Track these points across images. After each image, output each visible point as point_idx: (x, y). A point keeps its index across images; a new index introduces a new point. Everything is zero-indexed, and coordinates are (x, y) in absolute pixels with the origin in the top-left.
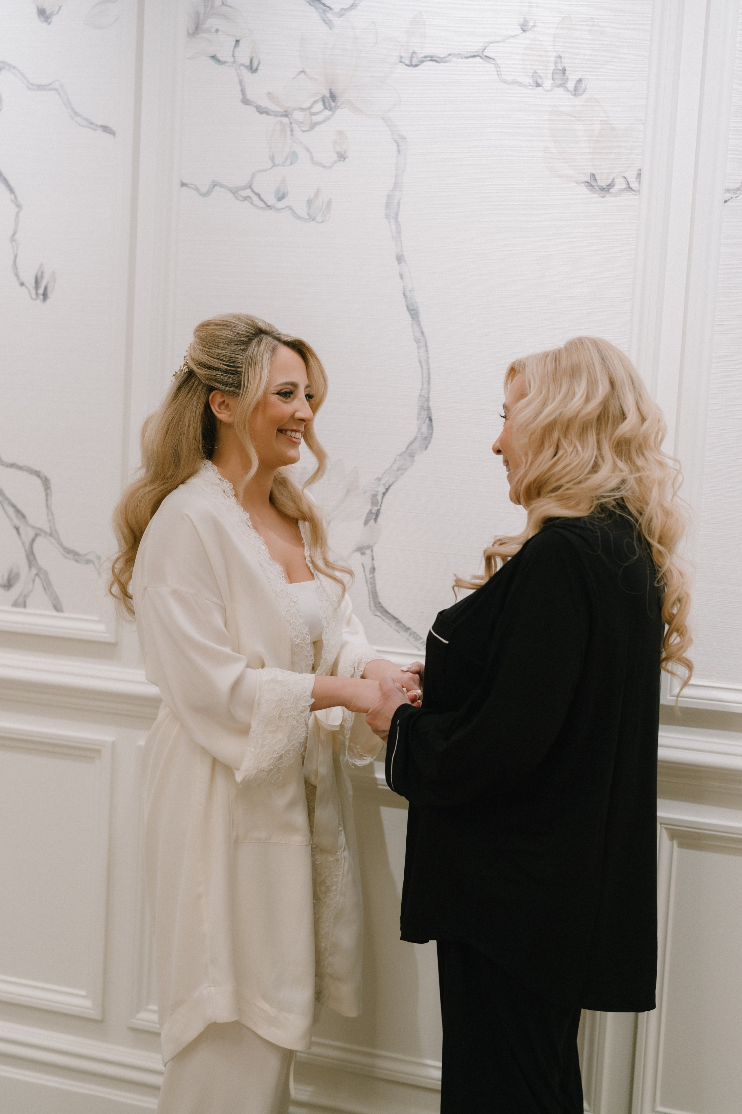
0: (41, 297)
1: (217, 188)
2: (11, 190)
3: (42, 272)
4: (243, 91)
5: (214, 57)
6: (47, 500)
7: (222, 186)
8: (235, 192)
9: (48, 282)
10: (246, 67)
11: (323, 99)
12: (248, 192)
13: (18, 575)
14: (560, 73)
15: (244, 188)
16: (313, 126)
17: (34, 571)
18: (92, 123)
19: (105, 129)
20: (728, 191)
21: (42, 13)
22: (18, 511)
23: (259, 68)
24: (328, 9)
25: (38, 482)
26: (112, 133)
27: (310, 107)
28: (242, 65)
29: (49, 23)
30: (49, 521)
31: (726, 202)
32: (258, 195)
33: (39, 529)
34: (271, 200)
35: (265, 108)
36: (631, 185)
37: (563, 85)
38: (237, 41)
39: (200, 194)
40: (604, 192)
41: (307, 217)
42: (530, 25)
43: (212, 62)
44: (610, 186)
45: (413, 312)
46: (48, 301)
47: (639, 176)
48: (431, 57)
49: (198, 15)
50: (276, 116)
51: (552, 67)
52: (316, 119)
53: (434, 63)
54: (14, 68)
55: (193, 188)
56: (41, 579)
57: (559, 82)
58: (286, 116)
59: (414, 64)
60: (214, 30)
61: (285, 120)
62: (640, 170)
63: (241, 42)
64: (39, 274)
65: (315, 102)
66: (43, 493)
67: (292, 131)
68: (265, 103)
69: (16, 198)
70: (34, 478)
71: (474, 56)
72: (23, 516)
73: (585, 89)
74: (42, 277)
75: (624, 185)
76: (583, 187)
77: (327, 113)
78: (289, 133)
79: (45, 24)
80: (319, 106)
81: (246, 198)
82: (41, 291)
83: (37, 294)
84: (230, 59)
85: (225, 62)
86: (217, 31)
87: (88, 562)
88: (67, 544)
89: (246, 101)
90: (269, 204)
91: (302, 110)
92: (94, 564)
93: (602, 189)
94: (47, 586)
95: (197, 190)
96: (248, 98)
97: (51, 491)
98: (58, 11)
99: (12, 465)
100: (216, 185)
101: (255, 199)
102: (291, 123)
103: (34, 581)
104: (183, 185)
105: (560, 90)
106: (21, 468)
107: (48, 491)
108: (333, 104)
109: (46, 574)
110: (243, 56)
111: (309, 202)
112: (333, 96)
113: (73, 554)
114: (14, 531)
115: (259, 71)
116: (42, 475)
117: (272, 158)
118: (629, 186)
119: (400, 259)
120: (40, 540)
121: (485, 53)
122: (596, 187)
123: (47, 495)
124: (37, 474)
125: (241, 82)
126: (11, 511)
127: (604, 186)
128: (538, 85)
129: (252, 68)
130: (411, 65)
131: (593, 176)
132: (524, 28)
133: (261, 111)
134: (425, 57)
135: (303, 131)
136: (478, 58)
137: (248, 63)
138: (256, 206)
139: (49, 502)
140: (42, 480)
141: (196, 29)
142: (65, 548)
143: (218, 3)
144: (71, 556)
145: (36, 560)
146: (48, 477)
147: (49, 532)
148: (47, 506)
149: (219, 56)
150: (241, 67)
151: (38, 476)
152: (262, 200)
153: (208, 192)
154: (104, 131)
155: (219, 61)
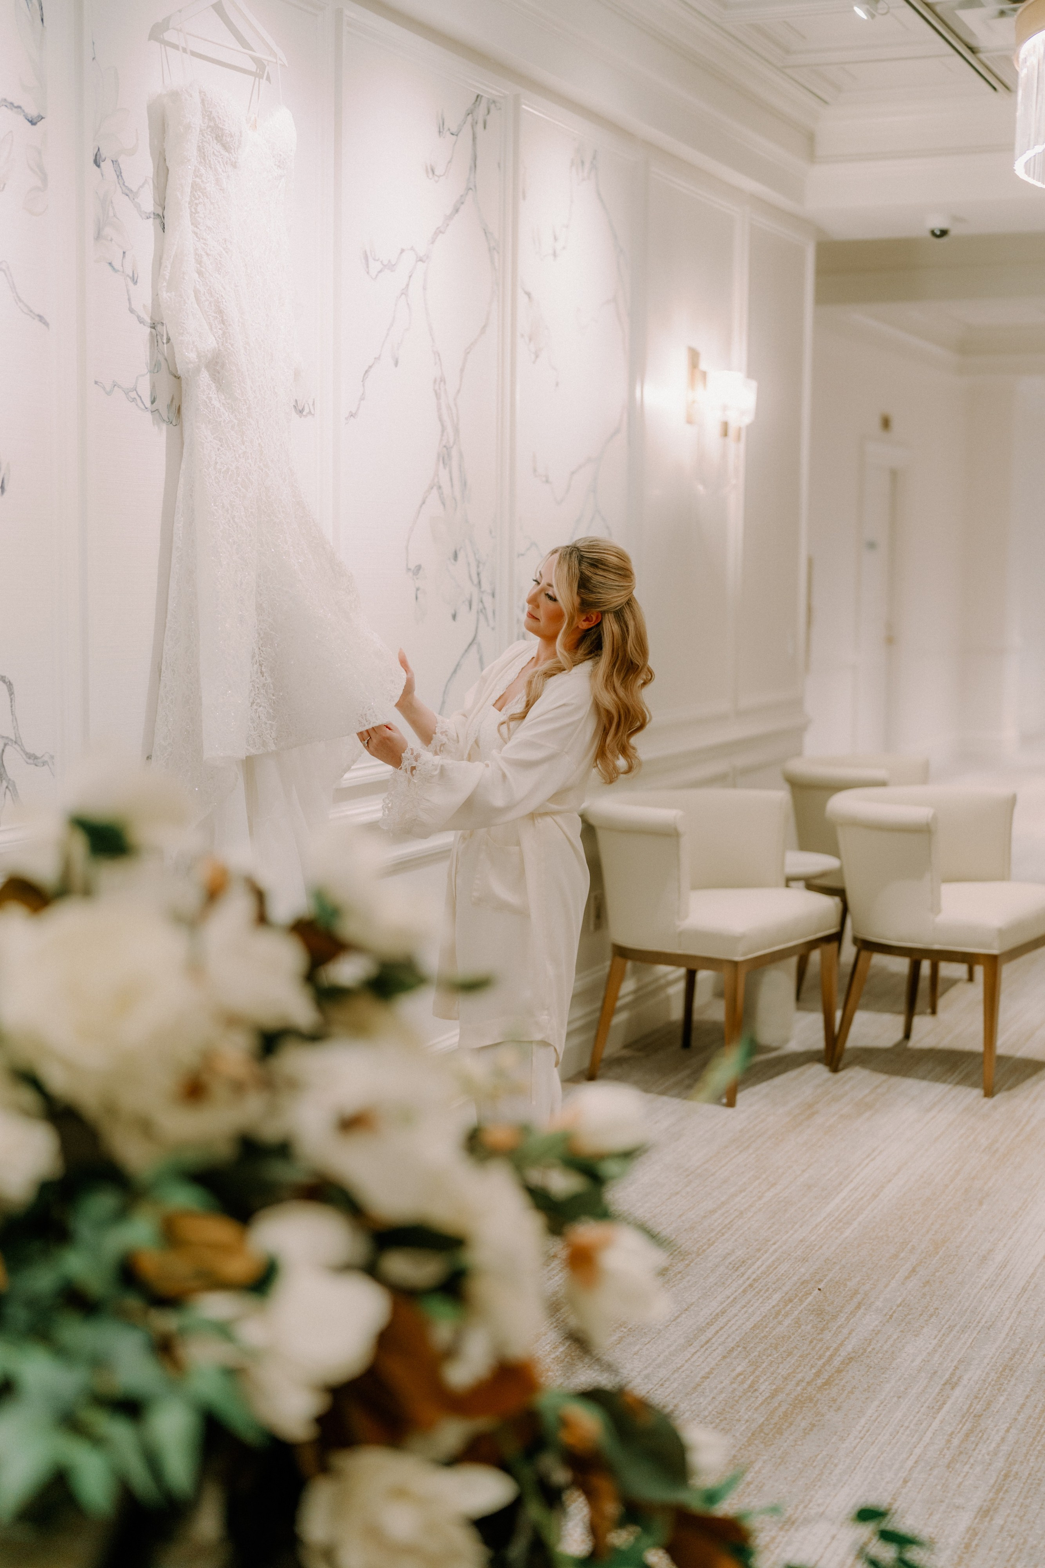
1: (116, 387)
4: (129, 300)
5: (110, 264)
6: (11, 707)
8: (126, 393)
9: (4, 474)
10: (131, 278)
12: (133, 395)
15: (132, 390)
17: (5, 784)
18: (31, 311)
19: (41, 318)
23: (138, 281)
25: (4, 687)
26: (48, 325)
28: (128, 276)
30: (14, 727)
32: (140, 397)
33: (7, 738)
35: (143, 318)
36: (311, 410)
38: (124, 253)
39: (106, 393)
40: (300, 414)
43: (110, 268)
46: (5, 494)
47: (313, 404)
49: (99, 221)
55: (101, 386)
56: (10, 790)
60: (109, 238)
62: (315, 399)
63: (126, 255)
66: (9, 699)
68: (141, 313)
75: (308, 410)
81: (134, 400)
84: (121, 269)
85: (118, 271)
87: (44, 763)
88: (28, 750)
89: (132, 311)
92: (49, 766)
94: (15, 798)
95: (104, 388)
96: (133, 307)
97: (14, 696)
98: (3, 188)
100: (115, 385)
101: (140, 400)
103: (5, 794)
104: (96, 382)
107: (13, 696)
109: (14, 784)
110: (128, 267)
113: (33, 758)
115: (138, 283)
120: (7, 749)
123: (11, 699)
124: (3, 679)
125: (128, 291)
129: (133, 280)
133: (140, 320)
137: (131, 275)
138: (139, 407)
139: (13, 707)
140: (7, 686)
141: (98, 236)
142: (27, 754)
143: (111, 214)
144: (31, 761)
145: (5, 771)
146: (12, 681)
147: (14, 739)
148: (12, 712)
149: (114, 263)
150: (128, 278)
151: (4, 682)
152: (143, 403)
153: (110, 391)
154: (40, 321)
155: (114, 269)
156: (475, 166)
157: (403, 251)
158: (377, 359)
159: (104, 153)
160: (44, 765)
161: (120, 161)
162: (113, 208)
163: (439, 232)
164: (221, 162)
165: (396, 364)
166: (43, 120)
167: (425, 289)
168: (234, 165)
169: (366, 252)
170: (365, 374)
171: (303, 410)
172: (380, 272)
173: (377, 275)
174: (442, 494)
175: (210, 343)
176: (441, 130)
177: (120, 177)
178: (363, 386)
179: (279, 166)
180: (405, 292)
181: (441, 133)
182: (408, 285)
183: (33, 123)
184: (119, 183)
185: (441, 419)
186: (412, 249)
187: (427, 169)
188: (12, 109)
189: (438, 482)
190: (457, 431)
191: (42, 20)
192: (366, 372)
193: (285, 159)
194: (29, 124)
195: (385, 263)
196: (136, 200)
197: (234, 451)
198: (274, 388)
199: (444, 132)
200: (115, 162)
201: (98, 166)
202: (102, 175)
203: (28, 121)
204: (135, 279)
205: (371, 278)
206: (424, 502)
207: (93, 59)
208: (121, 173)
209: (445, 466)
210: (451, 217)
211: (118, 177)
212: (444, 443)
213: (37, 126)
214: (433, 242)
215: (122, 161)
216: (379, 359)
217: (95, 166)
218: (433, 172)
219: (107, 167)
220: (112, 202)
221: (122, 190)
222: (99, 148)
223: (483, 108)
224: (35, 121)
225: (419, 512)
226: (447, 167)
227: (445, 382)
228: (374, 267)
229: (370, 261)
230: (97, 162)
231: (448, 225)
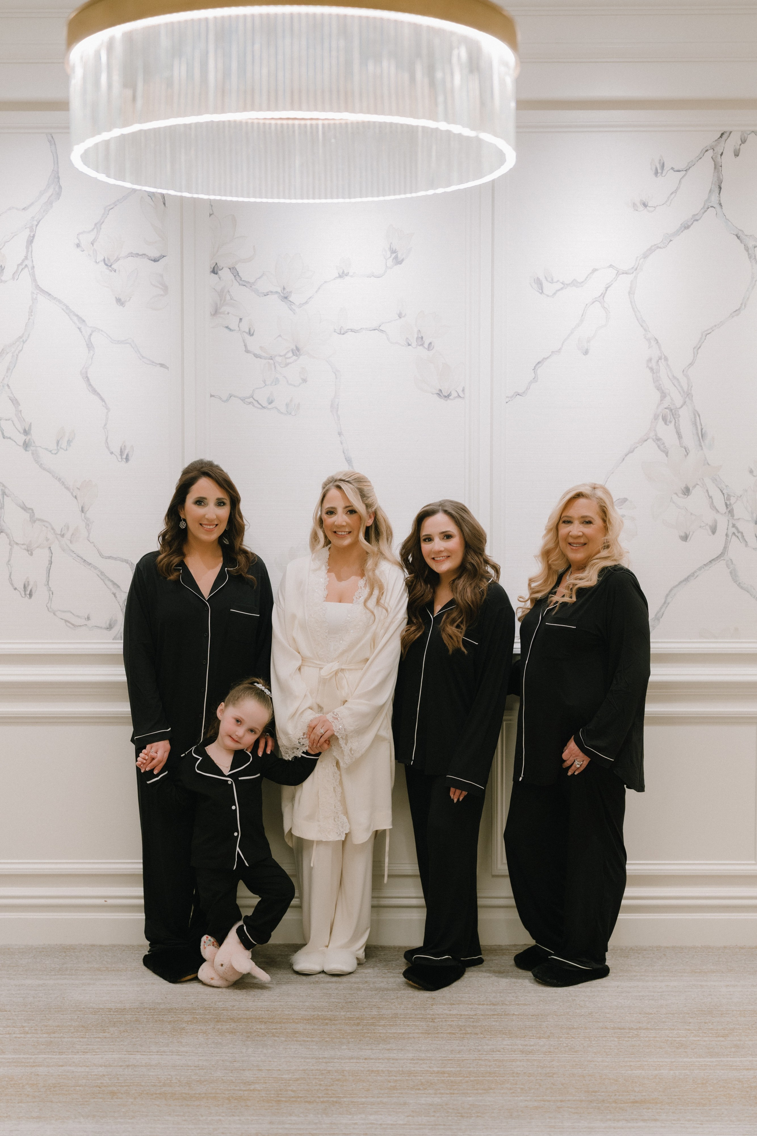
0: (125, 460)
1: (232, 398)
2: (102, 400)
3: (125, 446)
4: (245, 346)
5: (227, 327)
7: (235, 397)
8: (243, 400)
9: (129, 452)
10: (247, 333)
11: (292, 350)
12: (251, 400)
13: (116, 620)
14: (420, 339)
15: (249, 398)
16: (287, 365)
18: (153, 362)
19: (162, 365)
20: (507, 397)
21: (119, 301)
22: (114, 584)
23: (254, 333)
24: (292, 304)
26: (167, 368)
27: (285, 355)
28: (244, 332)
29: (124, 307)
31: (507, 402)
32: (257, 401)
34: (265, 404)
35: (259, 355)
36: (460, 395)
37: (422, 345)
38: (241, 319)
39: (222, 401)
40: (446, 399)
41: (286, 413)
42: (403, 315)
43: (227, 330)
44: (449, 395)
45: (349, 461)
46: (129, 462)
47: (464, 390)
48: (351, 330)
49: (216, 304)
50: (265, 359)
51: (416, 336)
52: (288, 361)
53: (353, 333)
54: (102, 331)
55: (218, 398)
57: (420, 344)
58: (272, 359)
59: (342, 333)
60: (226, 313)
61: (271, 361)
62: (464, 387)
63: (243, 320)
64: (123, 447)
65: (288, 352)
67: (275, 367)
68: (258, 352)
69: (105, 403)
70: (125, 563)
71: (374, 330)
72: (119, 587)
73: (434, 347)
74: (125, 449)
75: (456, 395)
76: (436, 396)
77: (295, 358)
78: (273, 368)
79: (121, 307)
80: (290, 354)
81: (250, 403)
82: (124, 457)
83: (122, 458)
84: (238, 329)
85: (234, 330)
89: (247, 351)
90: (264, 406)
91: (280, 356)
93: (446, 397)
95: (220, 398)
96: (249, 349)
98: (130, 300)
99: (110, 558)
100: (232, 396)
101: (256, 403)
102: (274, 363)
104: (211, 396)
105: (421, 347)
106: (115, 559)
108: (298, 353)
110: (245, 327)
111: (287, 405)
112: (298, 349)
114: (113, 595)
115: (254, 335)
116: (129, 562)
117: (264, 381)
118: (459, 395)
119: (340, 434)
121: (381, 328)
122: (442, 396)
125: (244, 341)
126: (110, 584)
127: (446, 395)
128: (409, 345)
129: (251, 334)
130: (340, 334)
131: (440, 390)
132: (400, 316)
133: (256, 356)
134: (348, 329)
135: (282, 367)
136: (376, 331)
137: (247, 331)
138: (256, 407)
141: (216, 312)
143: (228, 297)
149: (230, 327)
150: (244, 333)
151: (127, 563)
152: (260, 404)
153: (227, 400)
154: (161, 366)
155: (230, 330)
156: (720, 188)
157: (595, 270)
158: (556, 352)
159: (221, 265)
161: (236, 267)
162: (230, 295)
163: (655, 248)
165: (586, 353)
166: (164, 258)
167: (631, 293)
169: (538, 279)
170: (537, 365)
172: (560, 290)
173: (555, 294)
174: (663, 444)
176: (659, 171)
177: (237, 276)
178: (535, 372)
180: (598, 300)
181: (659, 174)
182: (603, 294)
183: (155, 260)
184: (236, 280)
185: (659, 388)
186: (611, 266)
187: (634, 205)
188: (137, 257)
189: (656, 435)
190: (688, 395)
191: (164, 204)
192: (539, 363)
194: (153, 262)
195: (567, 282)
196: (253, 287)
199: (664, 172)
200: (233, 270)
201: (217, 274)
202: (220, 278)
203: (152, 260)
204: (252, 333)
205: (548, 296)
206: (631, 451)
207: (210, 215)
208: (238, 274)
209: (668, 423)
210: (677, 233)
211: (235, 276)
212: (666, 404)
213: (159, 262)
214: (645, 256)
215: (239, 267)
216: (559, 351)
217: (212, 274)
218: (645, 205)
219: (225, 274)
220: (229, 292)
221: (239, 283)
222: (216, 264)
223: (733, 141)
224: (157, 259)
225: (624, 459)
226: (668, 198)
227: (666, 359)
228: (548, 288)
229: (545, 284)
230: (214, 271)
231: (671, 241)
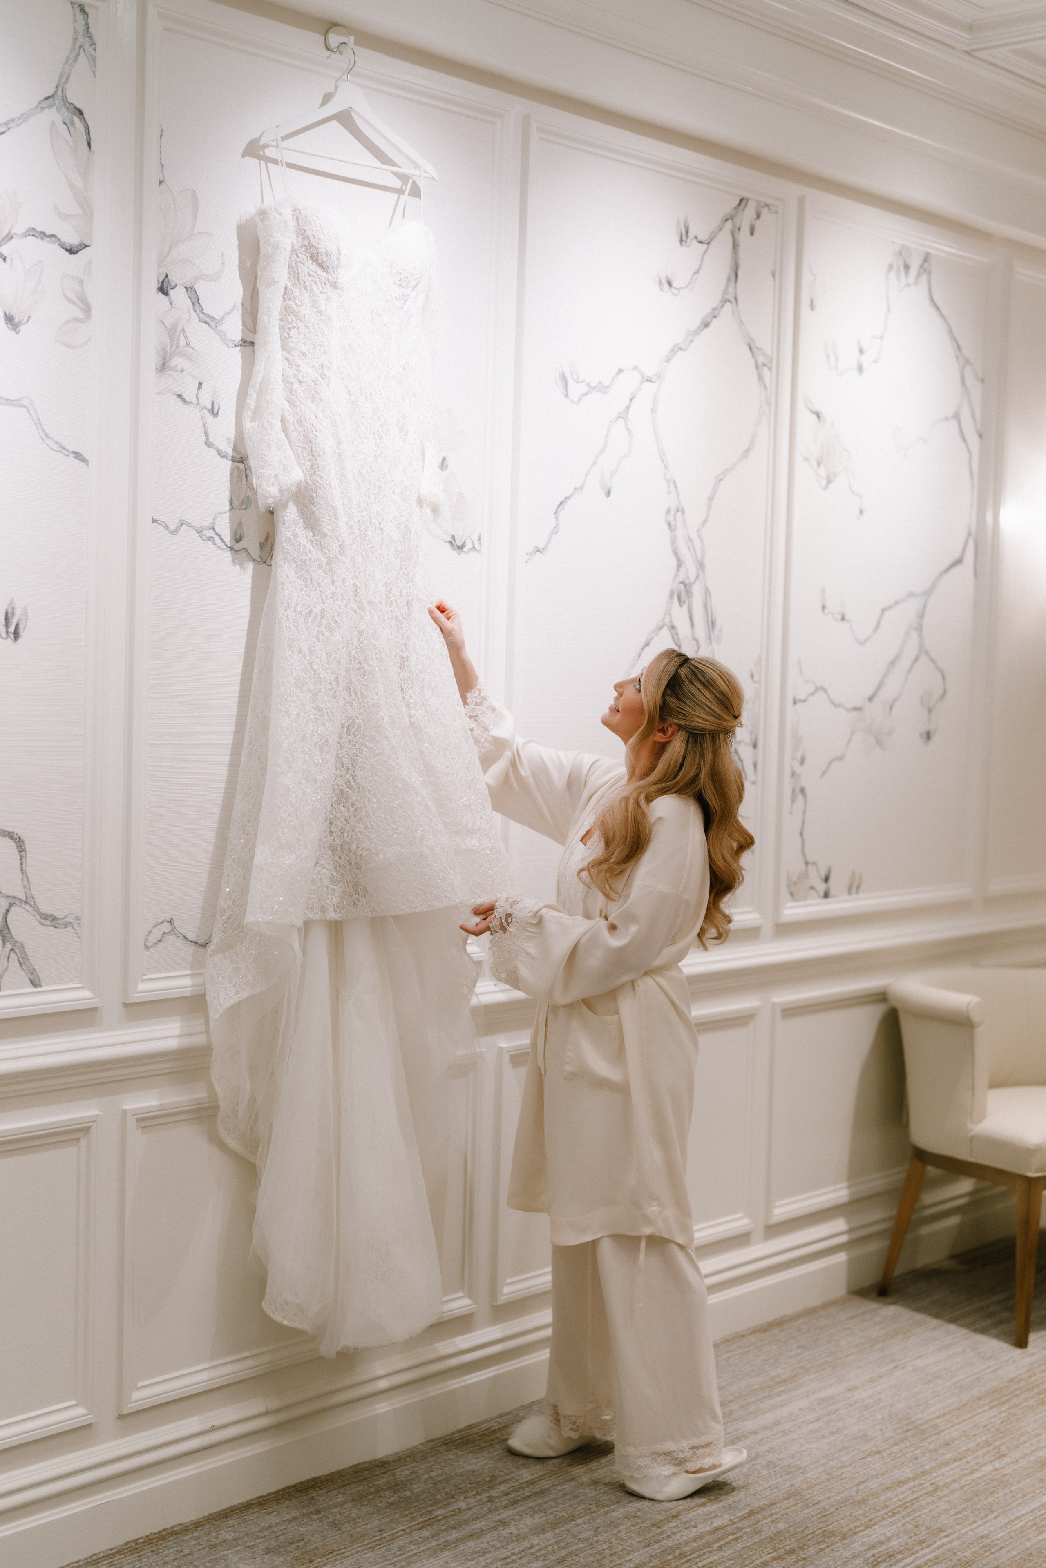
0: (12, 636)
1: (183, 526)
3: (14, 608)
4: (206, 433)
5: (179, 396)
6: (21, 864)
7: (189, 525)
8: (200, 532)
9: (19, 619)
10: (209, 410)
12: (210, 533)
15: (208, 529)
17: (9, 946)
18: (64, 448)
19: (78, 455)
20: (527, 554)
21: (9, 319)
23: (218, 412)
25: (12, 843)
26: (87, 462)
28: (205, 408)
29: (15, 333)
30: (25, 887)
31: (526, 562)
32: (218, 535)
33: (14, 897)
34: (230, 542)
35: (225, 452)
36: (475, 546)
38: (200, 384)
39: (169, 532)
40: (459, 551)
41: (260, 560)
43: (178, 401)
46: (20, 641)
47: (479, 540)
49: (165, 351)
50: (232, 461)
55: (162, 525)
56: (16, 953)
58: (242, 462)
60: (179, 369)
61: (241, 466)
62: (480, 534)
63: (203, 387)
64: (10, 610)
66: (18, 856)
67: (246, 477)
68: (224, 446)
70: (7, 840)
73: (449, 466)
74: (13, 614)
75: (471, 546)
76: (447, 545)
78: (244, 479)
79: (13, 332)
81: (210, 538)
82: (12, 629)
83: (7, 632)
84: (195, 401)
85: (190, 403)
86: (182, 371)
87: (66, 926)
88: (43, 910)
89: (209, 444)
90: (229, 545)
92: (73, 928)
93: (459, 548)
94: (24, 961)
95: (166, 527)
96: (211, 440)
97: (26, 854)
98: (28, 321)
100: (183, 524)
101: (217, 539)
102: (246, 470)
103: (9, 957)
104: (154, 521)
107: (23, 853)
109: (22, 947)
110: (206, 399)
111: (261, 546)
113: (51, 920)
115: (219, 415)
116: (15, 836)
117: (231, 501)
120: (14, 909)
122: (455, 546)
123: (22, 857)
124: (10, 835)
125: (204, 424)
127: (460, 545)
129: (213, 412)
131: (453, 537)
133: (220, 454)
137: (210, 407)
138: (216, 546)
139: (24, 865)
140: (15, 842)
141: (163, 366)
142: (42, 915)
143: (182, 342)
144: (48, 922)
145: (11, 933)
146: (22, 837)
147: (24, 900)
148: (22, 870)
149: (184, 395)
150: (204, 410)
151: (12, 838)
152: (223, 541)
153: (176, 530)
154: (76, 458)
155: (185, 401)
156: (736, 276)
157: (620, 371)
158: (579, 489)
159: (173, 278)
160: (65, 927)
161: (196, 286)
162: (186, 338)
163: (676, 349)
164: (318, 282)
165: (608, 493)
166: (87, 248)
167: (653, 411)
168: (335, 286)
169: (563, 373)
170: (559, 506)
171: (463, 546)
172: (585, 394)
173: (580, 399)
174: (677, 634)
175: (296, 475)
176: (684, 238)
177: (197, 305)
178: (557, 518)
179: (401, 285)
180: (624, 415)
181: (684, 243)
182: (628, 408)
183: (72, 251)
184: (195, 311)
185: (675, 553)
186: (636, 368)
187: (660, 282)
188: (42, 239)
189: (671, 621)
190: (701, 565)
191: (89, 144)
192: (561, 503)
193: (407, 278)
194: (67, 253)
195: (593, 384)
196: (219, 328)
197: (321, 592)
198: (380, 523)
199: (689, 241)
200: (190, 290)
201: (166, 293)
202: (171, 303)
203: (66, 250)
204: (216, 411)
205: (572, 401)
206: (647, 644)
207: (161, 182)
208: (198, 300)
209: (682, 604)
210: (697, 332)
211: (194, 304)
212: (681, 579)
213: (78, 255)
214: (668, 360)
215: (201, 288)
216: (581, 488)
217: (160, 294)
218: (670, 284)
219: (179, 295)
220: (184, 331)
221: (199, 318)
222: (167, 276)
223: (749, 212)
224: (76, 249)
225: (640, 655)
226: (691, 279)
227: (683, 513)
228: (575, 390)
229: (571, 383)
230: (163, 289)
231: (692, 341)
